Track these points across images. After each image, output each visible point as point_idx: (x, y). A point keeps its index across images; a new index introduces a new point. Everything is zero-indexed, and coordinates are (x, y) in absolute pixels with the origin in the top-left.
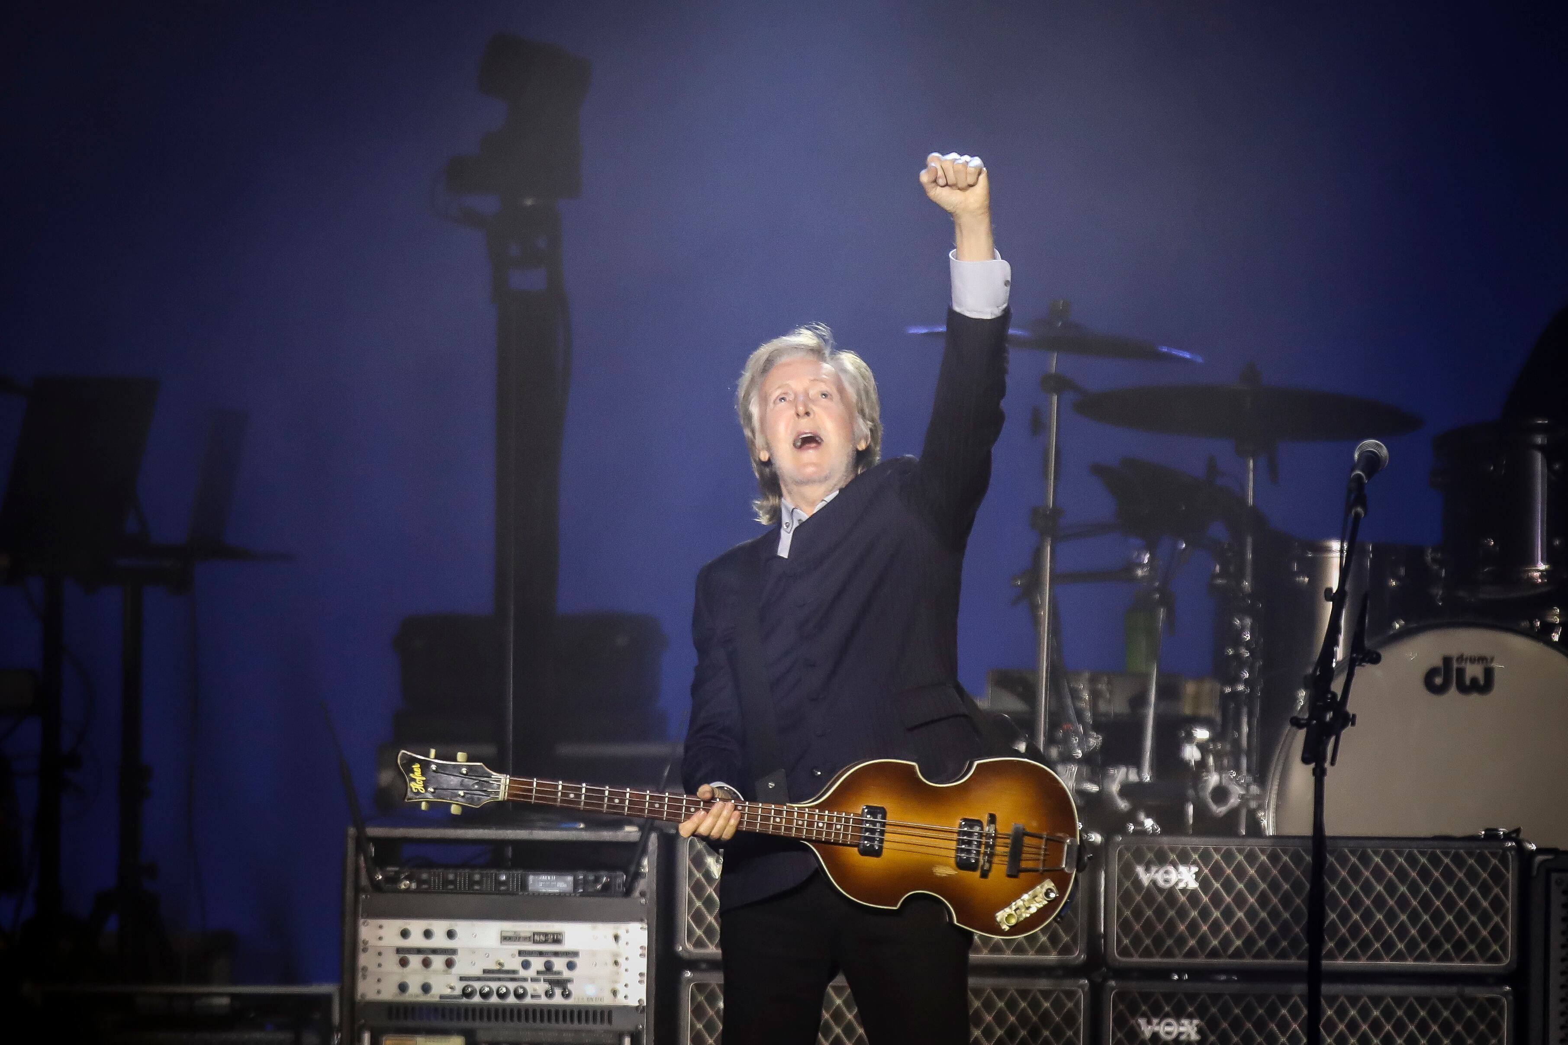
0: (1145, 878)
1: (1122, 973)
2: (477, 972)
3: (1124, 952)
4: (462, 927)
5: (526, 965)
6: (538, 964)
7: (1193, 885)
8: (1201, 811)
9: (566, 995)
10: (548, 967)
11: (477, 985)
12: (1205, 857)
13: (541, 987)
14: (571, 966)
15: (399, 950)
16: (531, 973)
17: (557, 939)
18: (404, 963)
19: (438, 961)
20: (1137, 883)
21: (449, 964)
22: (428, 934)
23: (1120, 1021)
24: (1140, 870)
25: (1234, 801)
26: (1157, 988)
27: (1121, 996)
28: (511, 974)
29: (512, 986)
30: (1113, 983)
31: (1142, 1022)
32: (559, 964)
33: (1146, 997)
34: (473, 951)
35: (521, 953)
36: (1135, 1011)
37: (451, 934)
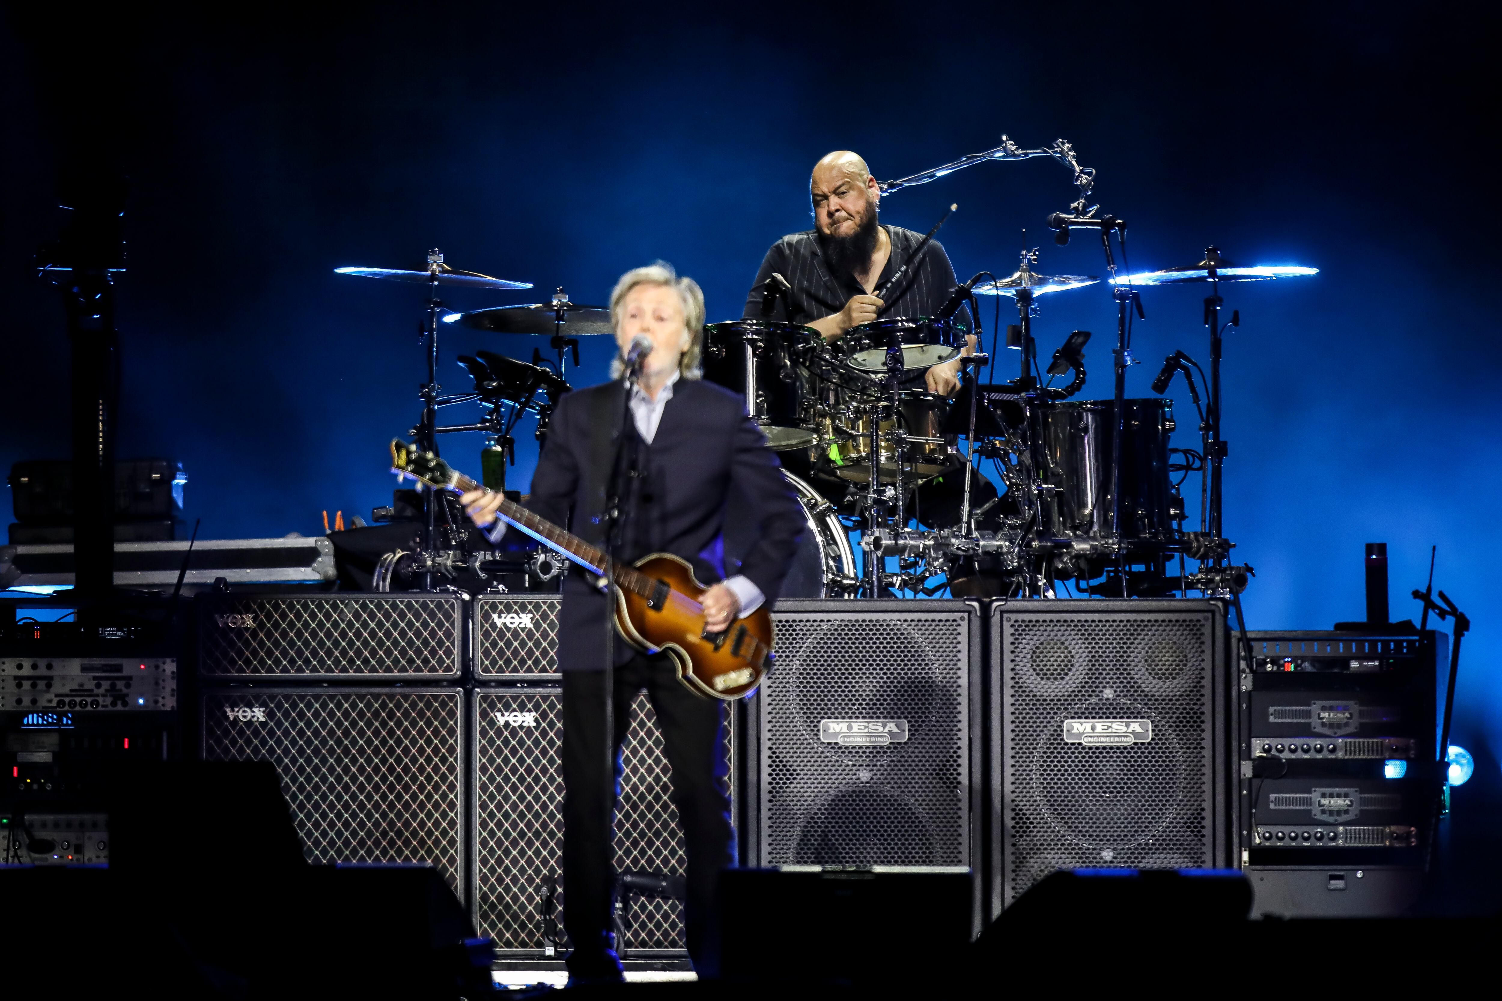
0: (499, 622)
1: (485, 684)
2: (66, 690)
3: (486, 670)
4: (57, 663)
5: (98, 686)
6: (106, 685)
7: (530, 625)
8: (534, 576)
9: (125, 704)
10: (113, 686)
11: (67, 700)
12: (537, 607)
13: (109, 700)
14: (128, 686)
15: (16, 678)
16: (101, 691)
17: (119, 668)
18: (19, 686)
19: (41, 685)
20: (493, 625)
21: (49, 686)
22: (34, 667)
23: (484, 715)
24: (495, 616)
25: (554, 571)
26: (508, 692)
27: (485, 698)
28: (89, 693)
29: (89, 700)
30: (478, 690)
31: (498, 714)
32: (120, 685)
33: (500, 698)
34: (63, 678)
35: (95, 678)
36: (492, 706)
37: (49, 667)
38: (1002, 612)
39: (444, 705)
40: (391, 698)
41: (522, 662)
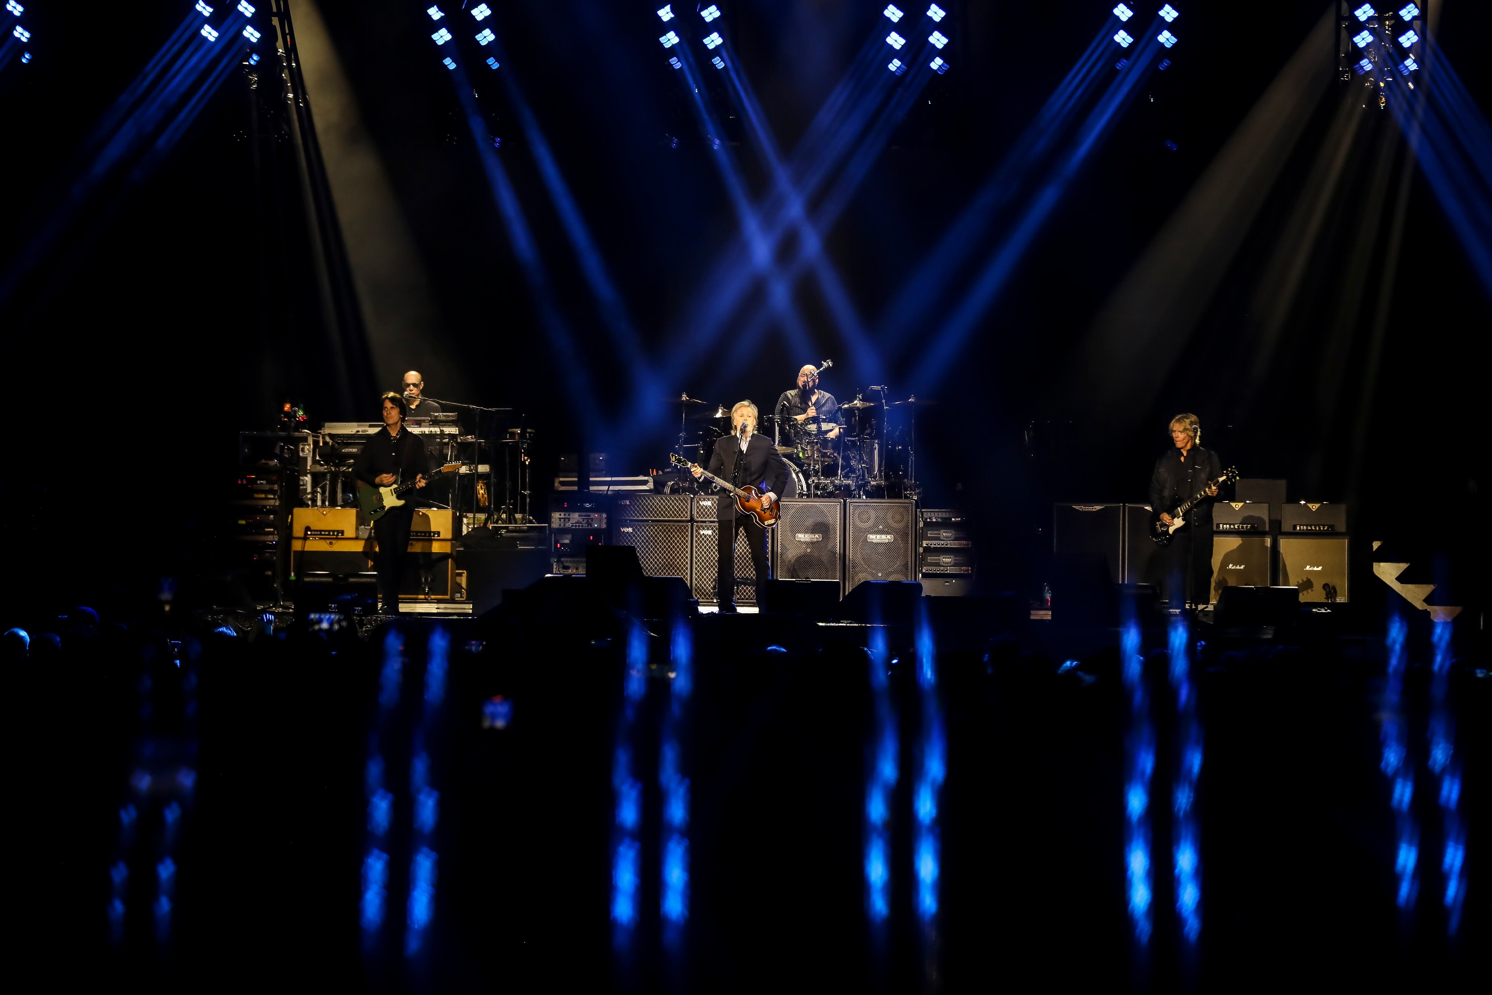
0: (701, 504)
1: (697, 522)
2: (574, 522)
3: (697, 518)
4: (572, 514)
5: (583, 521)
6: (585, 521)
7: (711, 505)
8: (712, 490)
9: (591, 526)
10: (588, 521)
11: (574, 525)
12: (713, 499)
13: (586, 525)
14: (592, 521)
15: (559, 518)
16: (584, 522)
17: (589, 516)
18: (560, 520)
19: (567, 520)
20: (700, 505)
21: (569, 521)
22: (565, 515)
23: (697, 531)
24: (700, 502)
25: (718, 489)
26: (704, 524)
27: (697, 526)
28: (581, 523)
29: (580, 525)
30: (695, 524)
31: (701, 531)
32: (590, 521)
33: (701, 526)
34: (573, 518)
35: (583, 519)
36: (699, 529)
37: (569, 515)
38: (850, 503)
39: (685, 528)
40: (669, 526)
41: (708, 516)
